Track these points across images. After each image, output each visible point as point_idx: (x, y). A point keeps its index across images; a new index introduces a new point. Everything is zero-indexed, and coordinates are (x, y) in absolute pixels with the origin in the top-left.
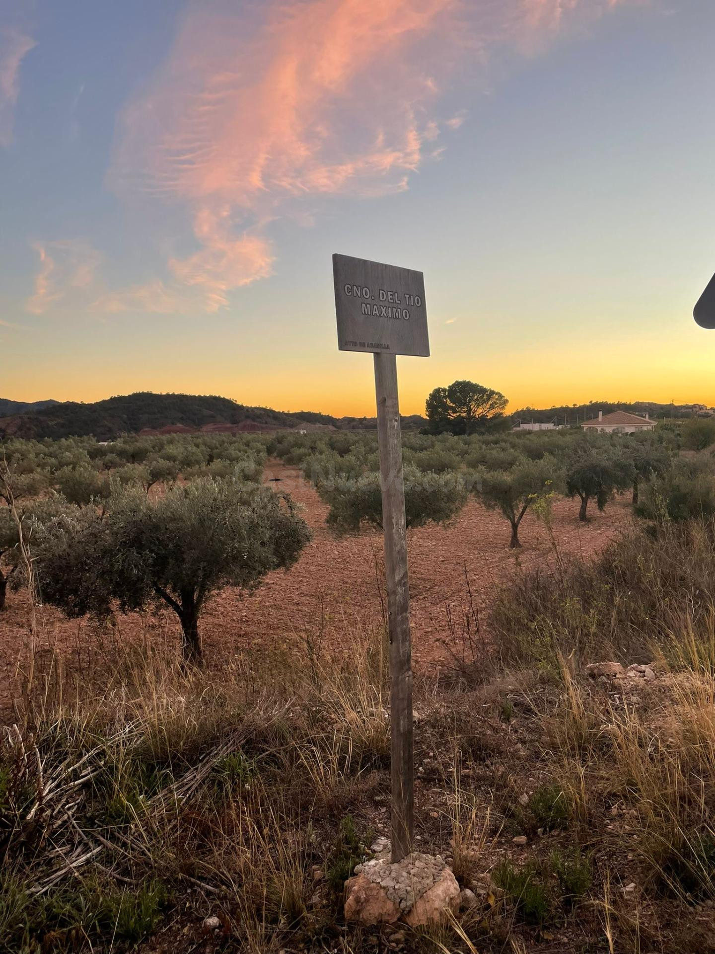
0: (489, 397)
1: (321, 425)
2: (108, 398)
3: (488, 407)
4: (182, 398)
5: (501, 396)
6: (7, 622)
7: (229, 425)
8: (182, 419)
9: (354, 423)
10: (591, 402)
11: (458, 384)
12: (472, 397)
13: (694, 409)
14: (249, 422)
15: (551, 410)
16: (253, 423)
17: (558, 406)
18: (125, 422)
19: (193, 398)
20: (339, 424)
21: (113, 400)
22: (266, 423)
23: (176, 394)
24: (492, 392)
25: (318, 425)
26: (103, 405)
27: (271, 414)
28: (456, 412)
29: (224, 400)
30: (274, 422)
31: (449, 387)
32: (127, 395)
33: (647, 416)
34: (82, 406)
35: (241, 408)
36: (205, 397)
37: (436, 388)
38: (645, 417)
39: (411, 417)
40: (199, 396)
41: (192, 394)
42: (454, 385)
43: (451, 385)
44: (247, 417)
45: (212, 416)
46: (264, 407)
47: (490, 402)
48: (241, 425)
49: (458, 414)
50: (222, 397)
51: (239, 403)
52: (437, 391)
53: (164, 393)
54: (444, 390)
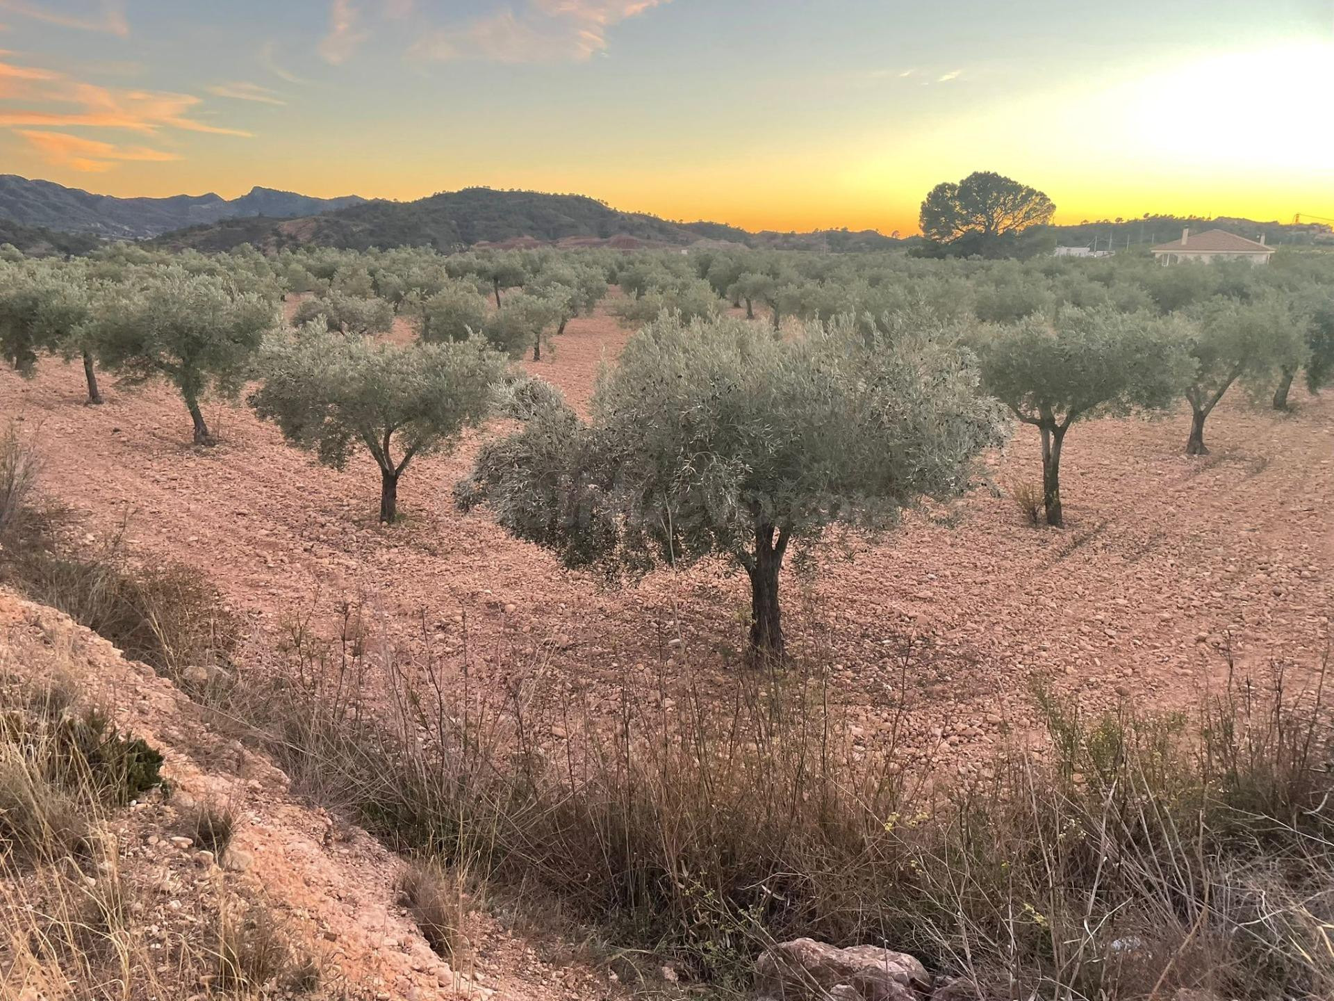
0: (1025, 199)
1: (728, 243)
2: (429, 195)
3: (1021, 215)
4: (530, 197)
5: (1043, 197)
6: (408, 543)
7: (597, 240)
8: (531, 228)
9: (778, 241)
10: (1146, 215)
11: (976, 176)
12: (997, 199)
13: (1312, 232)
14: (625, 235)
15: (1082, 226)
16: (631, 237)
17: (1092, 221)
18: (453, 231)
19: (546, 198)
20: (753, 242)
21: (438, 198)
22: (649, 238)
23: (523, 191)
24: (1031, 192)
25: (723, 242)
26: (423, 204)
27: (656, 225)
28: (968, 223)
29: (589, 201)
30: (660, 236)
31: (962, 182)
32: (455, 191)
33: (1263, 238)
34: (395, 206)
35: (613, 214)
36: (563, 196)
37: (940, 183)
38: (1259, 240)
39: (862, 233)
40: (555, 195)
41: (546, 192)
42: (969, 179)
43: (964, 178)
44: (623, 228)
45: (573, 226)
46: (646, 213)
47: (1026, 209)
48: (613, 239)
49: (970, 227)
50: (587, 197)
51: (611, 206)
52: (941, 189)
53: (507, 190)
54: (953, 187)
